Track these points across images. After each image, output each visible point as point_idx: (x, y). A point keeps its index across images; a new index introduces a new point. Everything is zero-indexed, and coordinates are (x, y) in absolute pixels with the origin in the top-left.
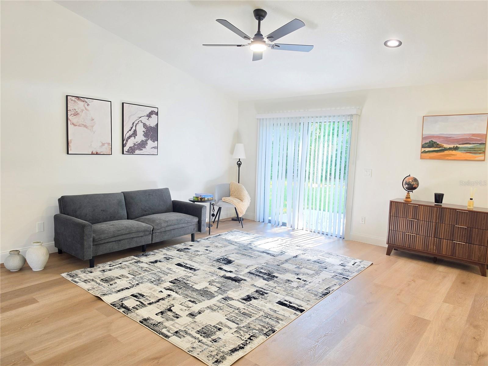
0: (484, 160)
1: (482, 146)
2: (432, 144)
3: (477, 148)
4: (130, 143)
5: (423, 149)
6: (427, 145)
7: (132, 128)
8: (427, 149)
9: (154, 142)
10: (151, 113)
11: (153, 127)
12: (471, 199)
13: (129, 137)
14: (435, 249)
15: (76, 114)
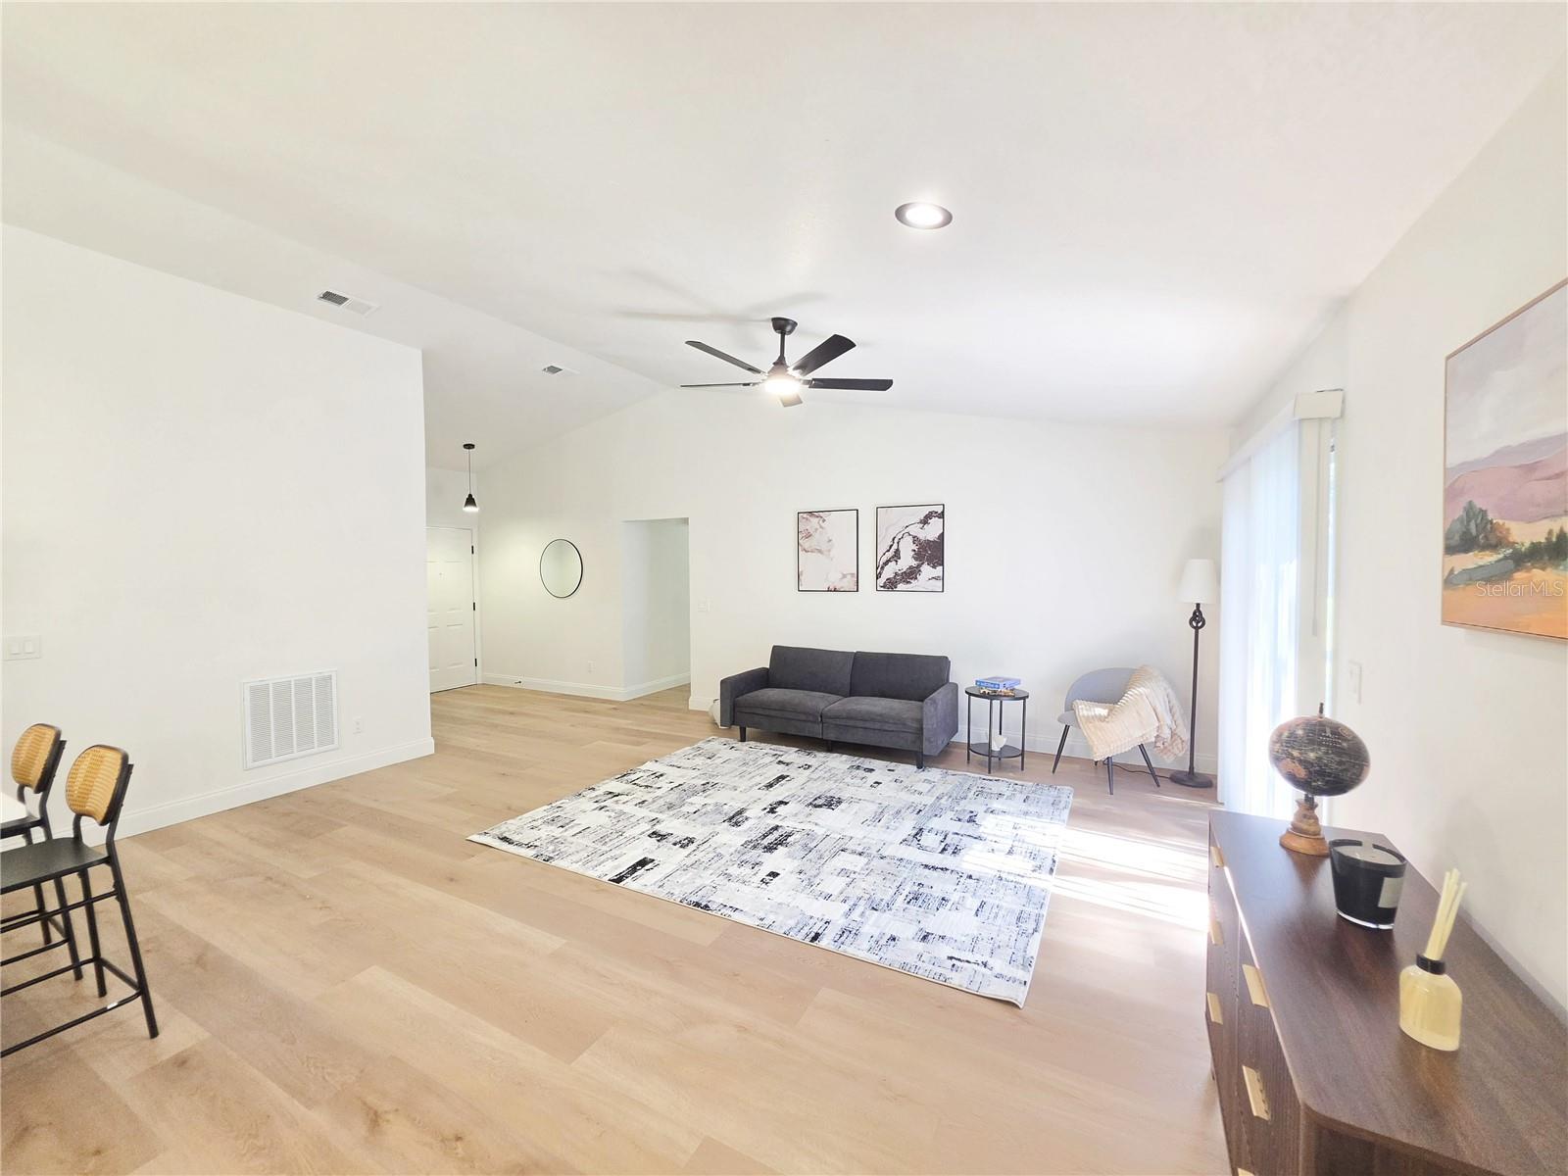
4: (889, 572)
5: (1449, 564)
6: (1457, 537)
7: (892, 545)
8: (1459, 563)
9: (934, 567)
10: (929, 516)
11: (934, 542)
13: (886, 563)
15: (809, 536)
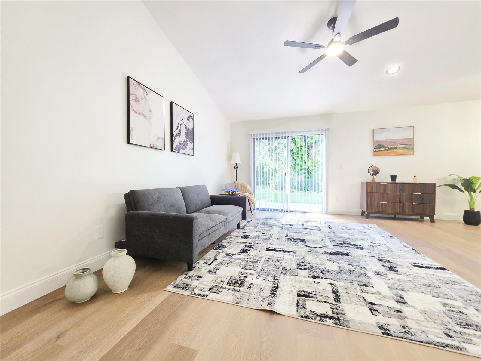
0: (413, 154)
1: (412, 146)
2: (380, 147)
3: (409, 147)
4: (177, 142)
5: (375, 150)
6: (377, 147)
7: (178, 127)
8: (377, 150)
9: (191, 143)
10: (190, 117)
11: (191, 130)
12: (415, 177)
13: (176, 136)
14: (400, 210)
